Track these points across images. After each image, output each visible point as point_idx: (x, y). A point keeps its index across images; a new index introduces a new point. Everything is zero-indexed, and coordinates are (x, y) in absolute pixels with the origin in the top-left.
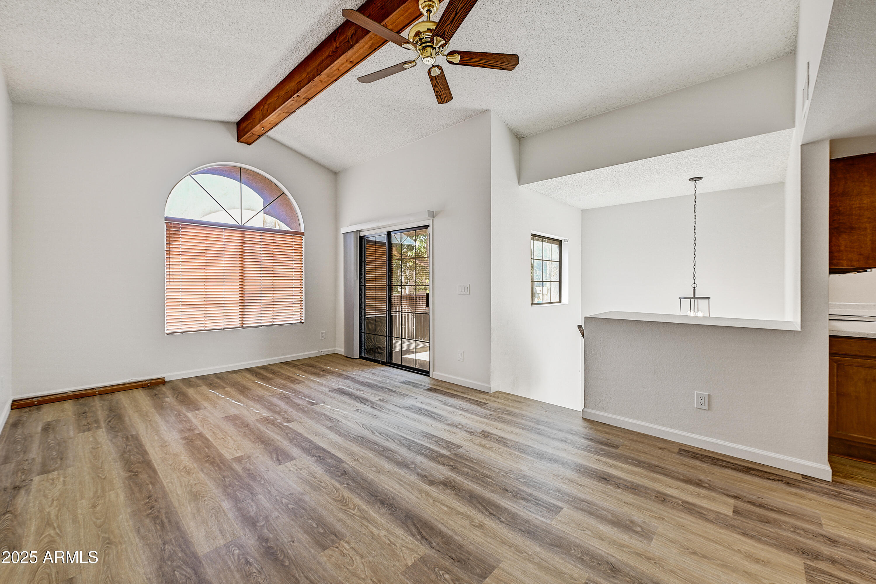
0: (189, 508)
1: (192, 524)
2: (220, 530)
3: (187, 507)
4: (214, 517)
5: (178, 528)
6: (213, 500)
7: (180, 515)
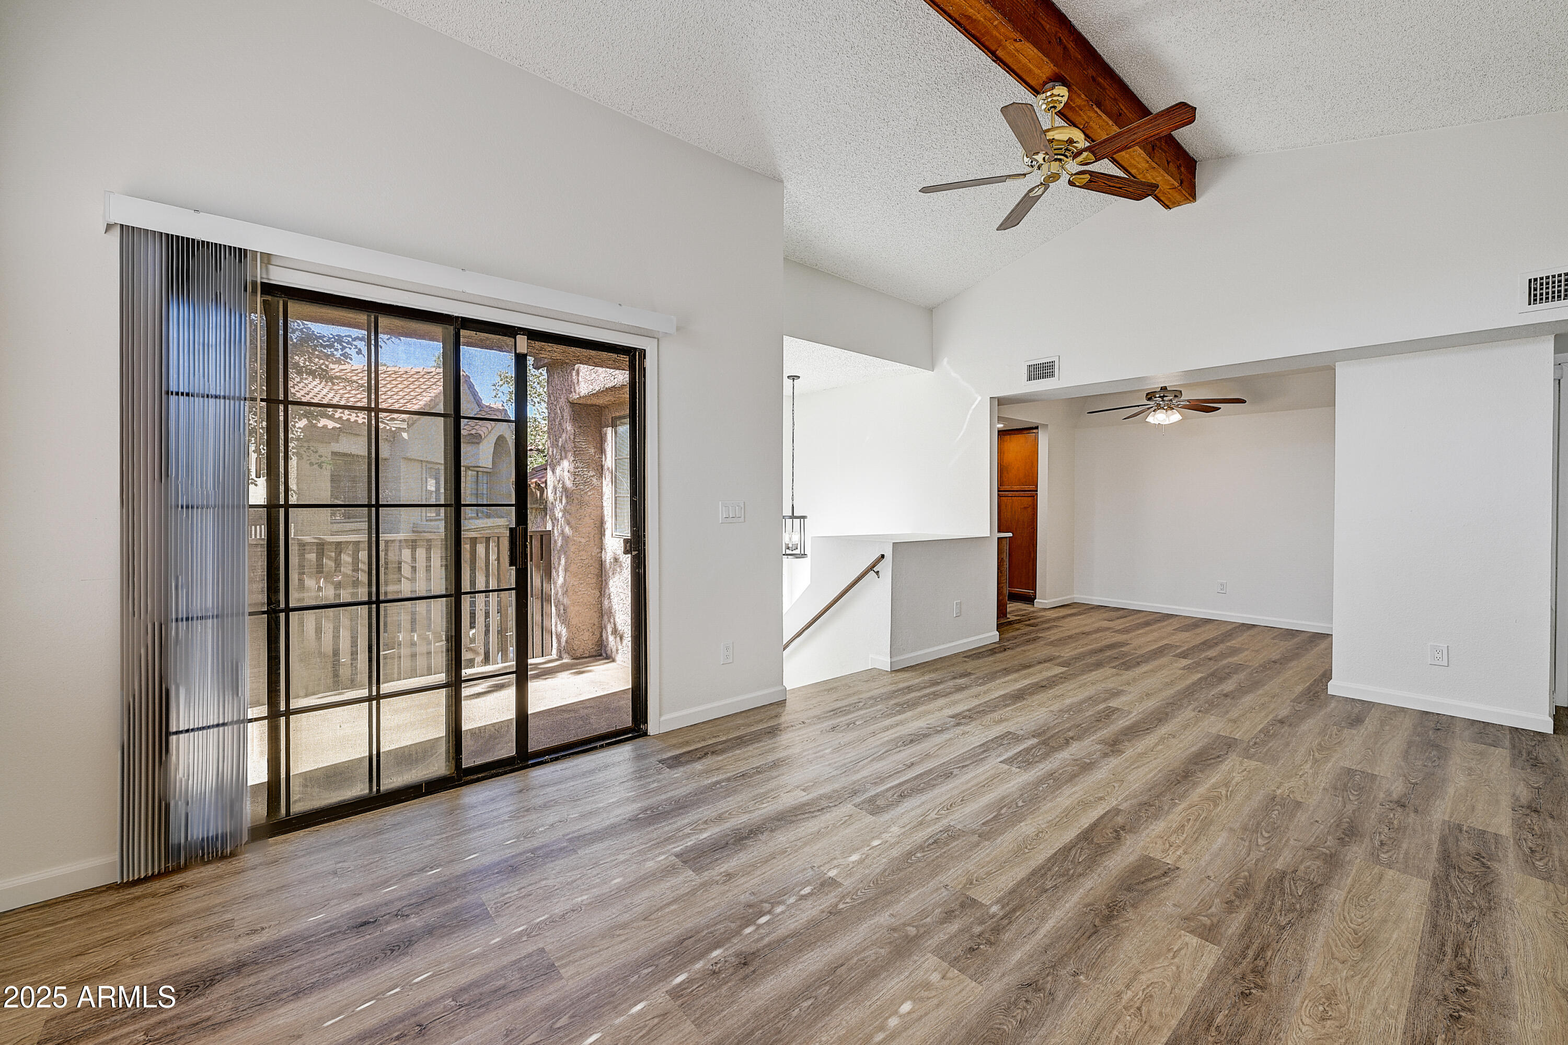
0: (1395, 936)
1: (1410, 914)
2: (1379, 881)
3: (1396, 940)
4: (1371, 897)
5: (1435, 926)
6: (1346, 914)
7: (1418, 939)
